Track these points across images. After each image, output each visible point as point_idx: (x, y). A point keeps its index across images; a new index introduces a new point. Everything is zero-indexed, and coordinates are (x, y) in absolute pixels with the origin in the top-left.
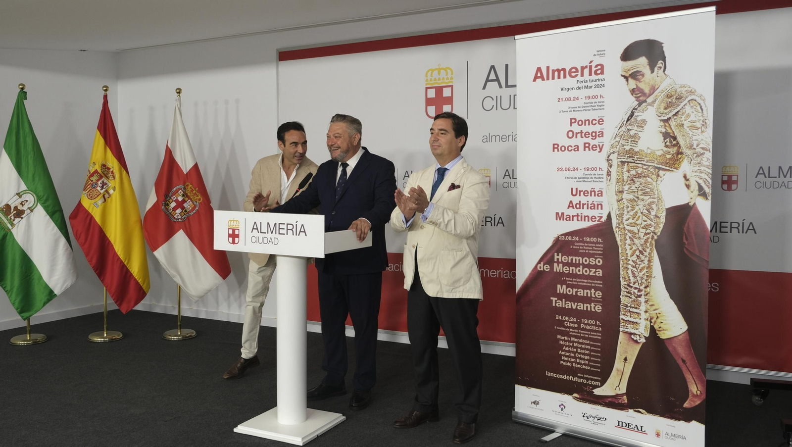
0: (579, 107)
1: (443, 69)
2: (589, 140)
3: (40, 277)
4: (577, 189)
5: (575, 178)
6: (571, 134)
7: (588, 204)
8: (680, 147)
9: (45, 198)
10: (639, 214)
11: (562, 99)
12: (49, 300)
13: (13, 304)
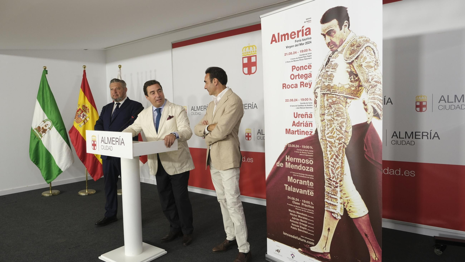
0: (297, 58)
1: (251, 46)
2: (303, 80)
3: (55, 162)
4: (297, 113)
5: (296, 106)
6: (293, 77)
7: (304, 123)
8: (360, 81)
9: (56, 122)
10: (335, 130)
11: (287, 54)
12: (59, 174)
13: (43, 176)
